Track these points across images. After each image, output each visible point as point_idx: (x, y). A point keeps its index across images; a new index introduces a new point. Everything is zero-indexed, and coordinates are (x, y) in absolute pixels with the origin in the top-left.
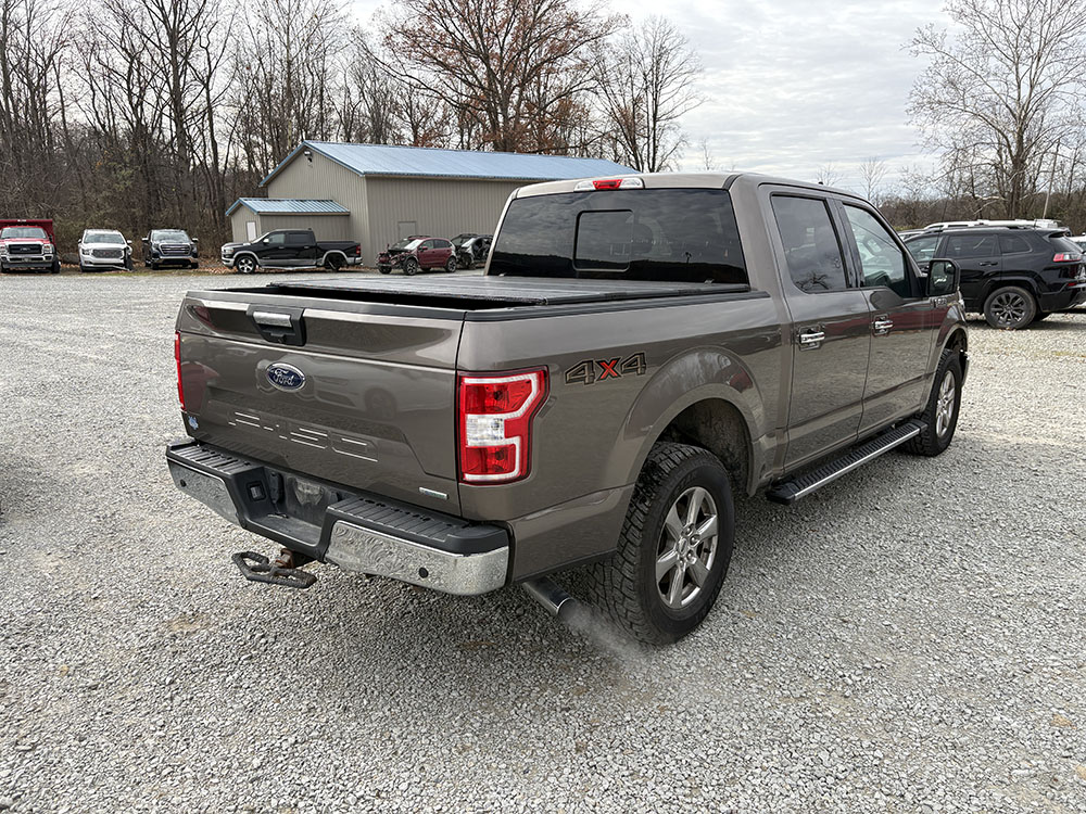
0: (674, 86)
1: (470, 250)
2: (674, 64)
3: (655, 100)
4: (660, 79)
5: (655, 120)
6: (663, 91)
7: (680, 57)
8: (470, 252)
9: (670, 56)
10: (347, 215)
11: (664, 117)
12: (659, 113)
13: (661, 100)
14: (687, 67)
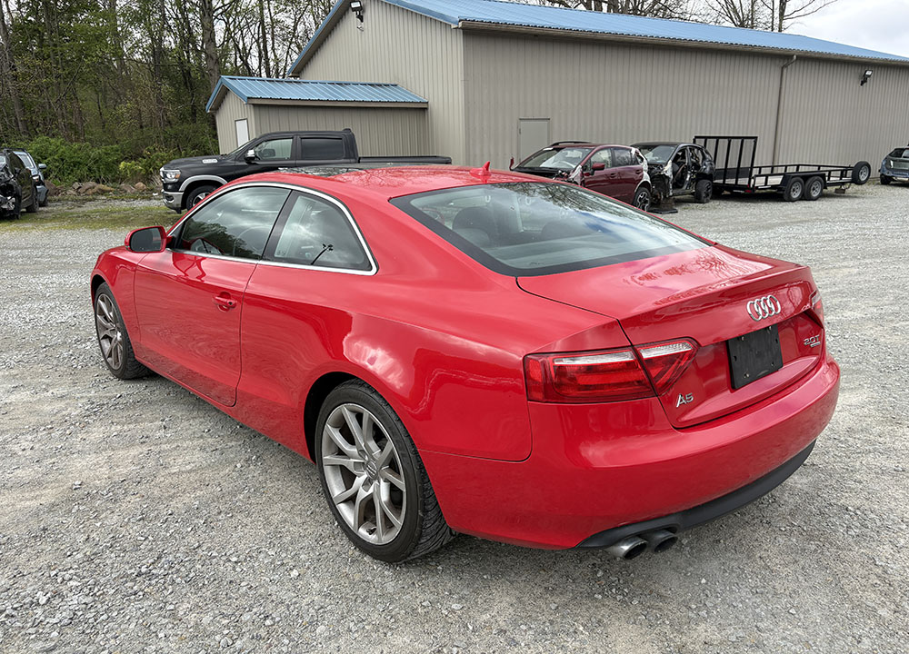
1: (668, 170)
8: (669, 174)
10: (421, 110)
12: (787, 10)
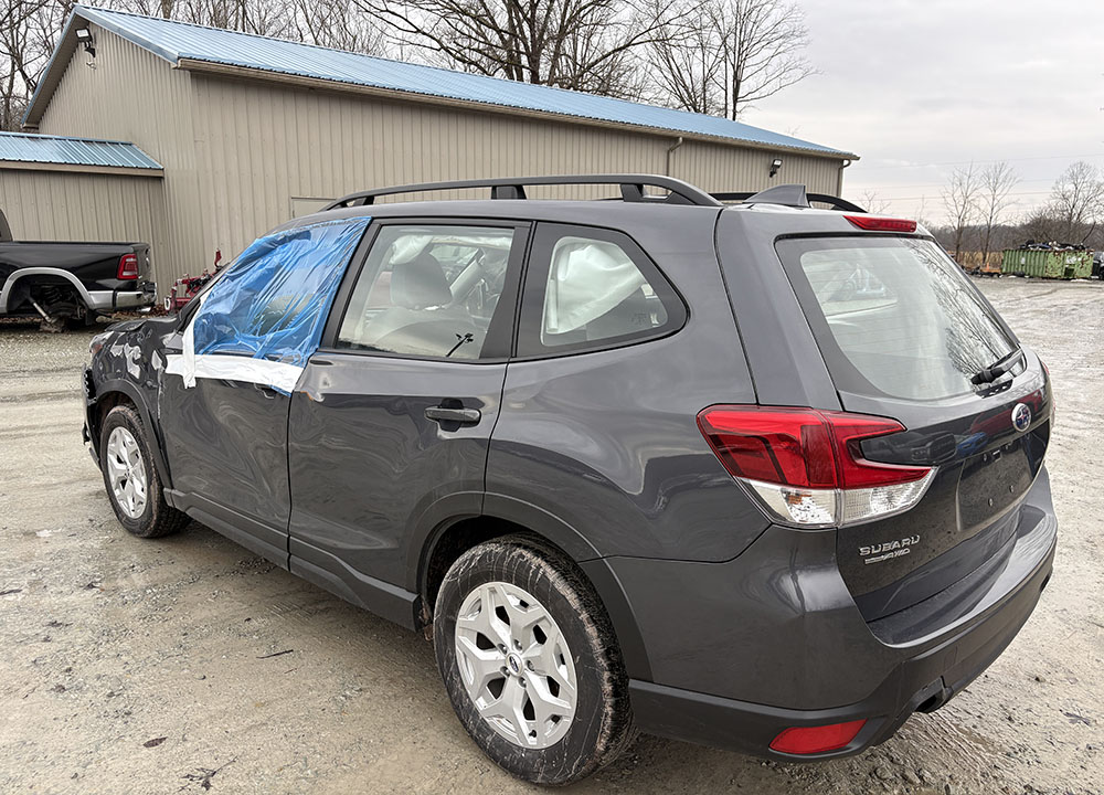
0: (767, 53)
2: (767, 24)
3: (736, 73)
4: (746, 44)
5: (736, 100)
6: (749, 62)
7: (776, 15)
9: (761, 16)
11: (749, 97)
12: (741, 91)
13: (746, 72)
14: (783, 29)
